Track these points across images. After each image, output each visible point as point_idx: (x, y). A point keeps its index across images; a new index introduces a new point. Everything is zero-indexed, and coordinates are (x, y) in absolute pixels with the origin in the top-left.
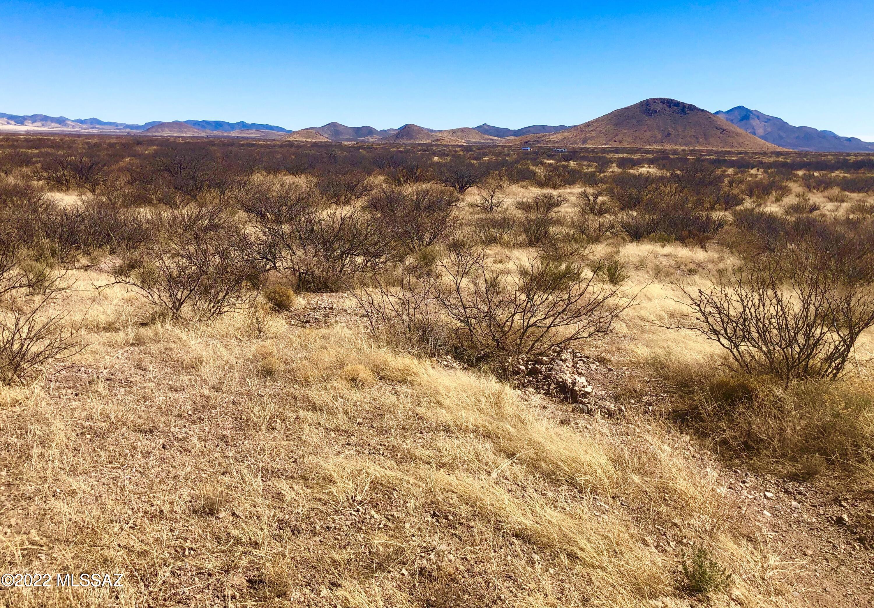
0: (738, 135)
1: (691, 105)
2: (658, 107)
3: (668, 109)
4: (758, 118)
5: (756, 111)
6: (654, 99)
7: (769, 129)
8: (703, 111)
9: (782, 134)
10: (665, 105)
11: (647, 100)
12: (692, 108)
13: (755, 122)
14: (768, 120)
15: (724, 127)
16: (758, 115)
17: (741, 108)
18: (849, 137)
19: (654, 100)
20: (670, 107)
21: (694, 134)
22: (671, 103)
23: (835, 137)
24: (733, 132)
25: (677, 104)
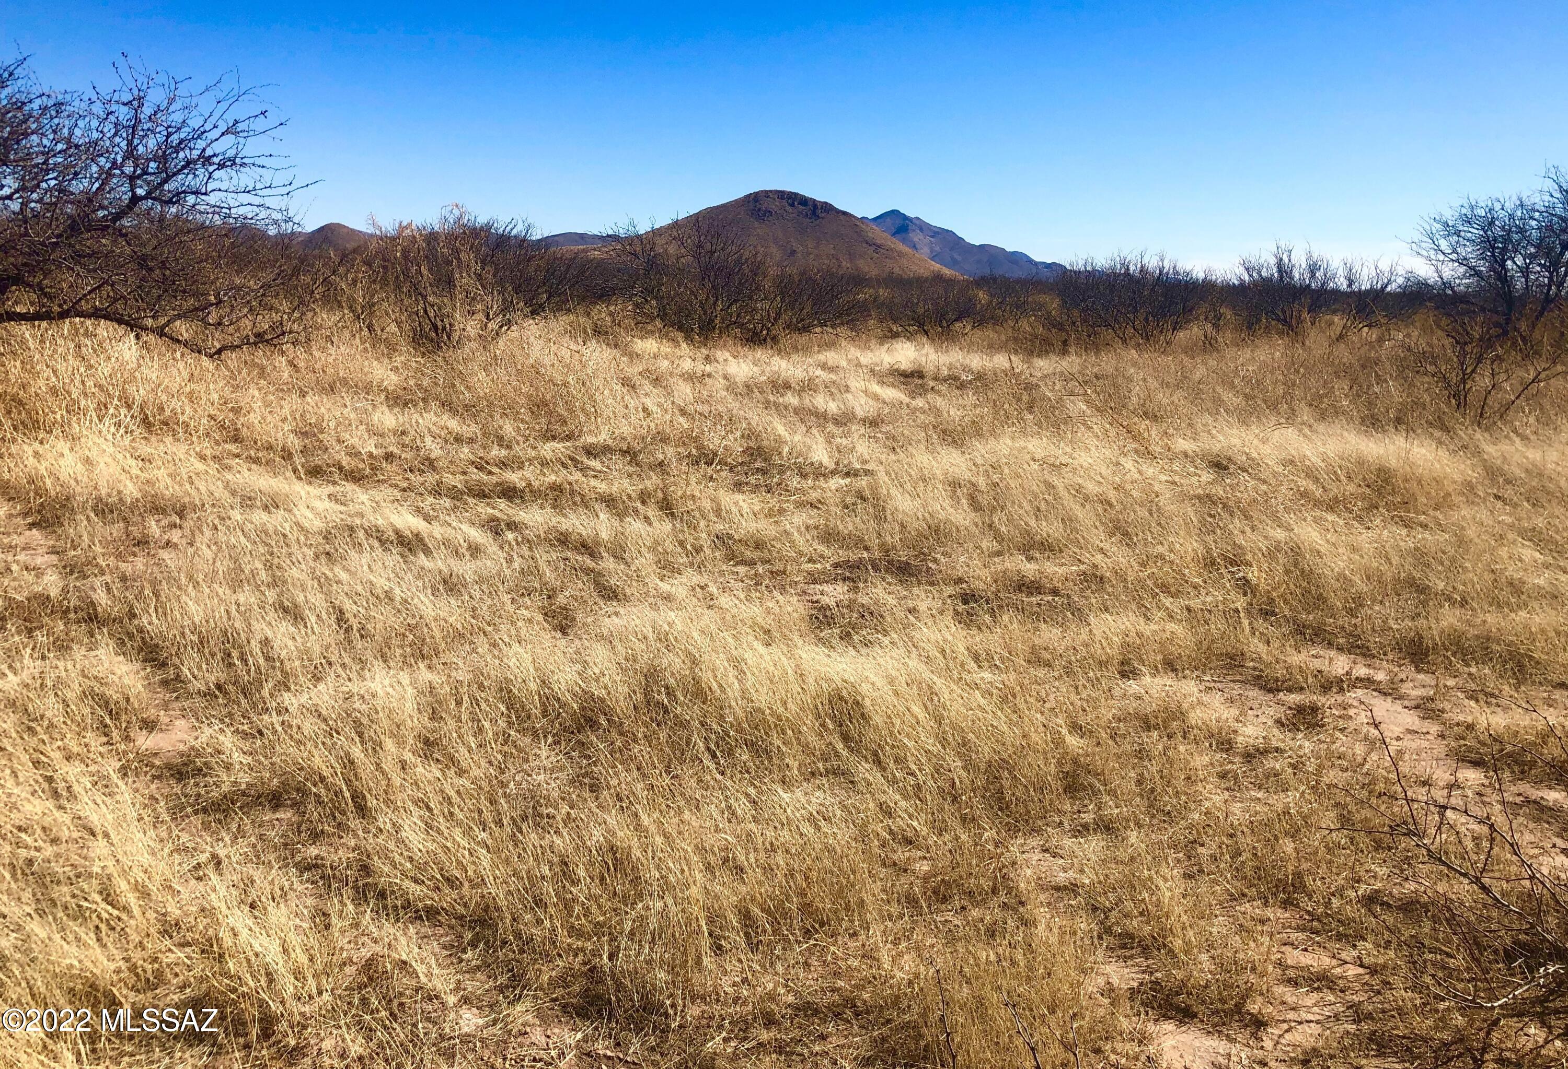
0: (901, 254)
1: (825, 203)
2: (775, 205)
3: (788, 208)
4: (921, 230)
5: (918, 218)
6: (766, 191)
7: (938, 249)
8: (845, 213)
9: (956, 256)
10: (784, 202)
11: (756, 193)
12: (827, 208)
13: (916, 237)
14: (938, 233)
15: (878, 242)
16: (922, 226)
17: (894, 213)
18: (1049, 261)
19: (767, 194)
20: (792, 205)
21: (832, 252)
22: (794, 200)
23: (1030, 261)
24: (892, 250)
25: (805, 201)
